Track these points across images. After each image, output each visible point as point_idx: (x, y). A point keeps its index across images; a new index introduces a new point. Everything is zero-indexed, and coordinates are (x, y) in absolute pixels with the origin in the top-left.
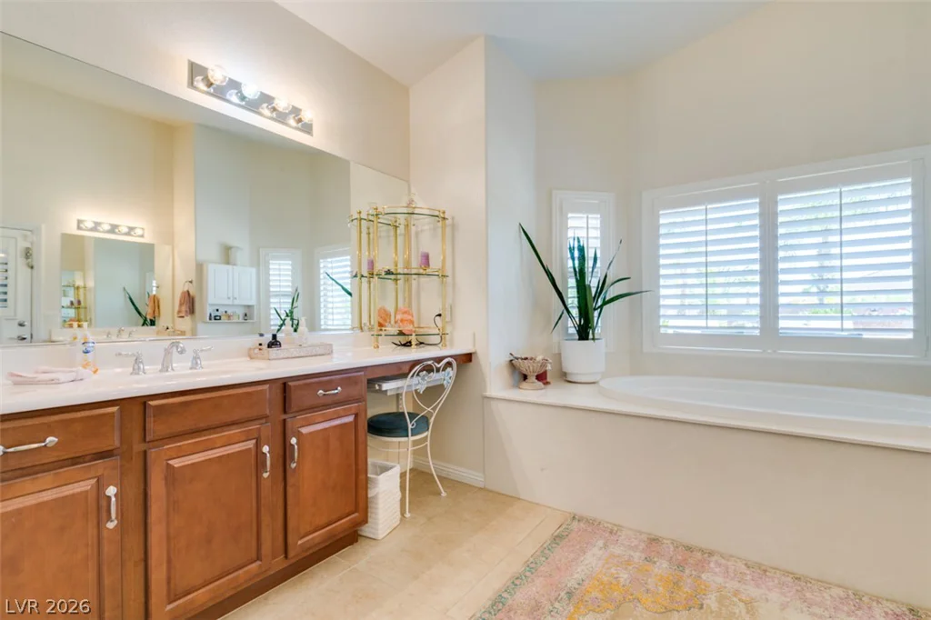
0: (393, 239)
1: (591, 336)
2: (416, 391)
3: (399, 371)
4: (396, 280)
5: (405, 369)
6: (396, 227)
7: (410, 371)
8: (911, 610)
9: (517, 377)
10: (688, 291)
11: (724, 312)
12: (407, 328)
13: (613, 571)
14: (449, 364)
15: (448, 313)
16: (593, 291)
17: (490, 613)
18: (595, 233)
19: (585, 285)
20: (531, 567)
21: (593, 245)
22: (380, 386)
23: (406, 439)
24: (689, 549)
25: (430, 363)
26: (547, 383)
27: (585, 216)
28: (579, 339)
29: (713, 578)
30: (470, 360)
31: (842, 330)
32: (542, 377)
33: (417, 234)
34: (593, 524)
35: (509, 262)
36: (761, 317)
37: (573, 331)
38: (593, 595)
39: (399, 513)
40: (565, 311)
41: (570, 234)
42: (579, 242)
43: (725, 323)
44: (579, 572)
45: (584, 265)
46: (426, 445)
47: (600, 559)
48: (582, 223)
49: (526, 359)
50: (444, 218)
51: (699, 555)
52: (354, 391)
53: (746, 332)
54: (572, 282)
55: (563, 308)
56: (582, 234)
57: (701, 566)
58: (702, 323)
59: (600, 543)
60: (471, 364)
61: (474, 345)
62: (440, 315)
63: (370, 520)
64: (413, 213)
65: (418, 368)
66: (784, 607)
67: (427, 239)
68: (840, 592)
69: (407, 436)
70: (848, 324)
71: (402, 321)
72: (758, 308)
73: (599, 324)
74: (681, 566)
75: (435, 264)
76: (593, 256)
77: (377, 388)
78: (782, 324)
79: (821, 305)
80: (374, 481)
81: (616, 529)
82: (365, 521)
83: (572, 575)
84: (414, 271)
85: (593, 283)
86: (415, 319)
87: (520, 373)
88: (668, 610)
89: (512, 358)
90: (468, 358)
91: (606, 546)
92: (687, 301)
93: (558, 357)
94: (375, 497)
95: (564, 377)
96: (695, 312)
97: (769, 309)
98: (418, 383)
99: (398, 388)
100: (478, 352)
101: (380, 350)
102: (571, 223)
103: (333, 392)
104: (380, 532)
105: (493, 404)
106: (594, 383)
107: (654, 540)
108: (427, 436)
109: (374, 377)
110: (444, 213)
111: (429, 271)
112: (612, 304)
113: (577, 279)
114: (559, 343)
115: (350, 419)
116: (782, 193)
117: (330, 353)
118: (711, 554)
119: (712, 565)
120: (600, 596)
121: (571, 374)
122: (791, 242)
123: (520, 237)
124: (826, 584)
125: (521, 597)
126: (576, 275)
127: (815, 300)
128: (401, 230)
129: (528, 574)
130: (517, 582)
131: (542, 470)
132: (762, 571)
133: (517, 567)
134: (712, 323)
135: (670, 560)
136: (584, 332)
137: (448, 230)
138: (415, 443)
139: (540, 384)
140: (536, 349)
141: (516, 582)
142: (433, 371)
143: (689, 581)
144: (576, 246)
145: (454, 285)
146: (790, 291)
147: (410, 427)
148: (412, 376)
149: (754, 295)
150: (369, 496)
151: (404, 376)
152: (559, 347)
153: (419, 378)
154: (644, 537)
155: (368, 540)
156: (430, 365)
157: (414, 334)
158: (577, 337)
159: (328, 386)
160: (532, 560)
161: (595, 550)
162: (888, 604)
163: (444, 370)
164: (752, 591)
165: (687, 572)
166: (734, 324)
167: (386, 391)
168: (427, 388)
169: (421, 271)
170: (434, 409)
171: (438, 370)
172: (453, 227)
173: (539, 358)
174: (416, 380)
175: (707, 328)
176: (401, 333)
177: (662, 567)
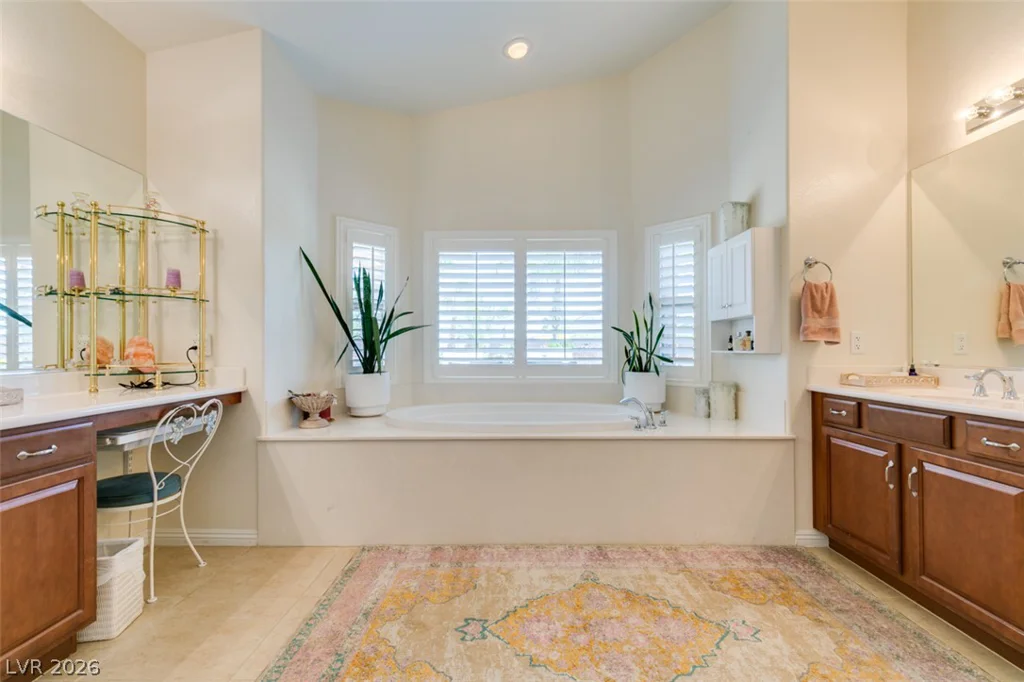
0: (118, 246)
1: (376, 369)
2: (168, 442)
3: (144, 419)
4: (124, 301)
5: (154, 415)
6: (124, 231)
7: (161, 417)
8: (598, 547)
9: (297, 415)
10: (457, 327)
11: (487, 345)
12: (144, 364)
13: (404, 583)
14: (214, 406)
15: (208, 345)
16: (380, 323)
17: (285, 658)
18: (380, 265)
19: (371, 318)
20: (325, 605)
21: (378, 279)
22: (113, 440)
23: (149, 505)
24: (465, 548)
25: (189, 405)
26: (331, 420)
27: (371, 247)
28: (365, 372)
29: (483, 564)
30: (239, 401)
31: (565, 359)
32: (325, 414)
33: (158, 244)
34: (382, 551)
35: (288, 288)
36: (515, 350)
37: (358, 364)
38: (388, 609)
39: (142, 598)
40: (350, 344)
41: (356, 264)
42: (365, 273)
43: (487, 355)
44: (373, 594)
45: (369, 297)
46: (179, 508)
47: (391, 577)
48: (367, 254)
49: (309, 395)
50: (203, 230)
51: (472, 550)
52: (77, 449)
53: (505, 362)
54: (357, 314)
55: (348, 340)
56: (367, 265)
57: (474, 558)
58: (472, 355)
59: (391, 564)
60: (240, 405)
61: (245, 384)
62: (195, 348)
63: (98, 617)
64: (156, 219)
65: (172, 413)
66: (529, 569)
67: (173, 252)
68: (562, 548)
69: (152, 501)
70: (569, 355)
71: (135, 355)
72: (513, 342)
73: (384, 357)
74: (459, 564)
75: (189, 284)
76: (379, 288)
77: (108, 442)
78: (530, 355)
79: (554, 340)
80: (107, 565)
81: (403, 548)
82: (93, 618)
83: (366, 598)
84: (154, 292)
85: (379, 315)
86: (156, 353)
87: (300, 411)
88: (451, 598)
89: (291, 395)
90: (236, 398)
91: (396, 566)
92: (456, 336)
93: (343, 391)
94: (108, 585)
95: (349, 412)
96: (462, 345)
97: (521, 343)
98: (169, 432)
99: (140, 441)
100: (250, 390)
101: (100, 395)
102: (356, 253)
103: (42, 452)
104: (115, 628)
105: (269, 447)
106: (379, 416)
107: (436, 549)
108: (180, 497)
109: (108, 428)
110: (203, 223)
111: (178, 293)
112: (396, 337)
113: (362, 311)
114: (342, 378)
115: (73, 485)
116: (531, 250)
117: (19, 401)
118: (481, 547)
119: (482, 555)
120: (393, 606)
121: (355, 408)
122: (534, 290)
123: (301, 263)
124: (553, 545)
125: (316, 634)
126: (361, 307)
127: (550, 336)
128: (131, 236)
129: (321, 612)
130: (312, 622)
131: (329, 509)
132: (514, 549)
133: (309, 608)
134: (481, 355)
135: (451, 561)
136: (369, 366)
137: (209, 246)
138: (161, 509)
139: (324, 421)
140: (317, 384)
141: (309, 623)
142: (193, 416)
143: (466, 571)
144: (362, 276)
145: (216, 312)
146: (534, 329)
147: (156, 488)
148: (165, 423)
149: (510, 331)
150: (100, 583)
151: (152, 424)
152: (343, 383)
153: (174, 426)
154: (429, 548)
155: (93, 645)
156: (189, 409)
157: (158, 372)
158: (362, 370)
159: (33, 445)
160: (325, 597)
161: (387, 571)
162: (587, 548)
163: (206, 414)
164: (510, 564)
165: (464, 565)
166: (495, 356)
167: (123, 446)
168: (184, 437)
169: (167, 292)
170: (191, 463)
171: (199, 414)
172: (216, 241)
173: (324, 393)
174: (168, 428)
175: (476, 359)
176: (136, 371)
177: (445, 568)
